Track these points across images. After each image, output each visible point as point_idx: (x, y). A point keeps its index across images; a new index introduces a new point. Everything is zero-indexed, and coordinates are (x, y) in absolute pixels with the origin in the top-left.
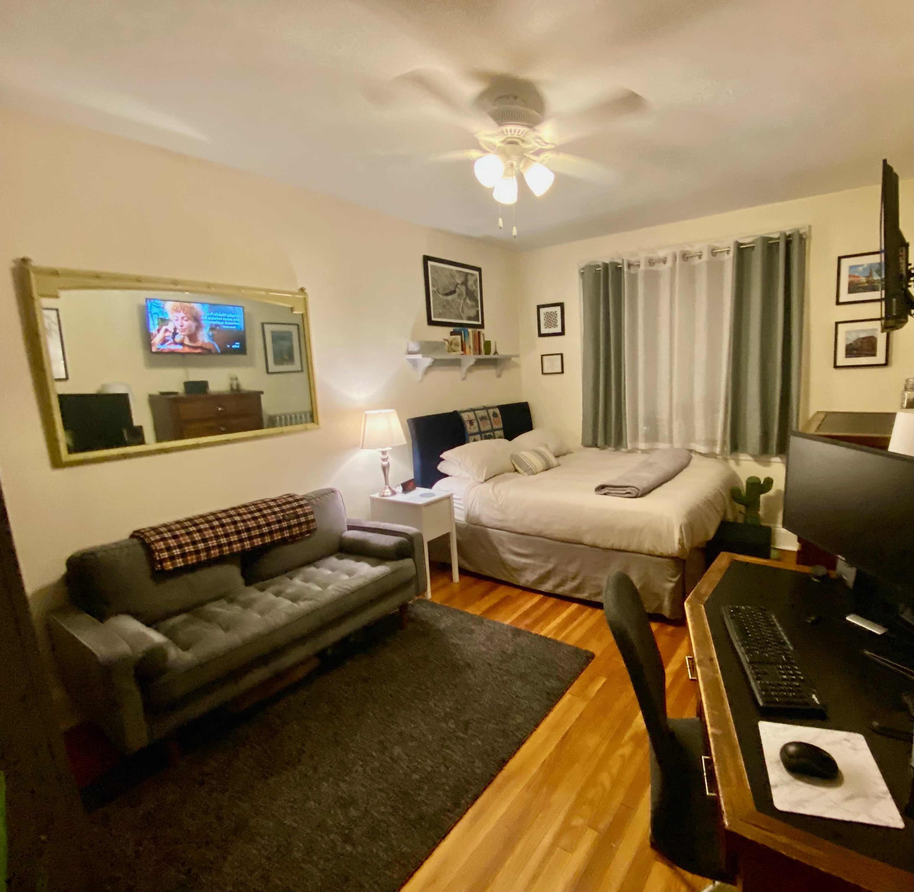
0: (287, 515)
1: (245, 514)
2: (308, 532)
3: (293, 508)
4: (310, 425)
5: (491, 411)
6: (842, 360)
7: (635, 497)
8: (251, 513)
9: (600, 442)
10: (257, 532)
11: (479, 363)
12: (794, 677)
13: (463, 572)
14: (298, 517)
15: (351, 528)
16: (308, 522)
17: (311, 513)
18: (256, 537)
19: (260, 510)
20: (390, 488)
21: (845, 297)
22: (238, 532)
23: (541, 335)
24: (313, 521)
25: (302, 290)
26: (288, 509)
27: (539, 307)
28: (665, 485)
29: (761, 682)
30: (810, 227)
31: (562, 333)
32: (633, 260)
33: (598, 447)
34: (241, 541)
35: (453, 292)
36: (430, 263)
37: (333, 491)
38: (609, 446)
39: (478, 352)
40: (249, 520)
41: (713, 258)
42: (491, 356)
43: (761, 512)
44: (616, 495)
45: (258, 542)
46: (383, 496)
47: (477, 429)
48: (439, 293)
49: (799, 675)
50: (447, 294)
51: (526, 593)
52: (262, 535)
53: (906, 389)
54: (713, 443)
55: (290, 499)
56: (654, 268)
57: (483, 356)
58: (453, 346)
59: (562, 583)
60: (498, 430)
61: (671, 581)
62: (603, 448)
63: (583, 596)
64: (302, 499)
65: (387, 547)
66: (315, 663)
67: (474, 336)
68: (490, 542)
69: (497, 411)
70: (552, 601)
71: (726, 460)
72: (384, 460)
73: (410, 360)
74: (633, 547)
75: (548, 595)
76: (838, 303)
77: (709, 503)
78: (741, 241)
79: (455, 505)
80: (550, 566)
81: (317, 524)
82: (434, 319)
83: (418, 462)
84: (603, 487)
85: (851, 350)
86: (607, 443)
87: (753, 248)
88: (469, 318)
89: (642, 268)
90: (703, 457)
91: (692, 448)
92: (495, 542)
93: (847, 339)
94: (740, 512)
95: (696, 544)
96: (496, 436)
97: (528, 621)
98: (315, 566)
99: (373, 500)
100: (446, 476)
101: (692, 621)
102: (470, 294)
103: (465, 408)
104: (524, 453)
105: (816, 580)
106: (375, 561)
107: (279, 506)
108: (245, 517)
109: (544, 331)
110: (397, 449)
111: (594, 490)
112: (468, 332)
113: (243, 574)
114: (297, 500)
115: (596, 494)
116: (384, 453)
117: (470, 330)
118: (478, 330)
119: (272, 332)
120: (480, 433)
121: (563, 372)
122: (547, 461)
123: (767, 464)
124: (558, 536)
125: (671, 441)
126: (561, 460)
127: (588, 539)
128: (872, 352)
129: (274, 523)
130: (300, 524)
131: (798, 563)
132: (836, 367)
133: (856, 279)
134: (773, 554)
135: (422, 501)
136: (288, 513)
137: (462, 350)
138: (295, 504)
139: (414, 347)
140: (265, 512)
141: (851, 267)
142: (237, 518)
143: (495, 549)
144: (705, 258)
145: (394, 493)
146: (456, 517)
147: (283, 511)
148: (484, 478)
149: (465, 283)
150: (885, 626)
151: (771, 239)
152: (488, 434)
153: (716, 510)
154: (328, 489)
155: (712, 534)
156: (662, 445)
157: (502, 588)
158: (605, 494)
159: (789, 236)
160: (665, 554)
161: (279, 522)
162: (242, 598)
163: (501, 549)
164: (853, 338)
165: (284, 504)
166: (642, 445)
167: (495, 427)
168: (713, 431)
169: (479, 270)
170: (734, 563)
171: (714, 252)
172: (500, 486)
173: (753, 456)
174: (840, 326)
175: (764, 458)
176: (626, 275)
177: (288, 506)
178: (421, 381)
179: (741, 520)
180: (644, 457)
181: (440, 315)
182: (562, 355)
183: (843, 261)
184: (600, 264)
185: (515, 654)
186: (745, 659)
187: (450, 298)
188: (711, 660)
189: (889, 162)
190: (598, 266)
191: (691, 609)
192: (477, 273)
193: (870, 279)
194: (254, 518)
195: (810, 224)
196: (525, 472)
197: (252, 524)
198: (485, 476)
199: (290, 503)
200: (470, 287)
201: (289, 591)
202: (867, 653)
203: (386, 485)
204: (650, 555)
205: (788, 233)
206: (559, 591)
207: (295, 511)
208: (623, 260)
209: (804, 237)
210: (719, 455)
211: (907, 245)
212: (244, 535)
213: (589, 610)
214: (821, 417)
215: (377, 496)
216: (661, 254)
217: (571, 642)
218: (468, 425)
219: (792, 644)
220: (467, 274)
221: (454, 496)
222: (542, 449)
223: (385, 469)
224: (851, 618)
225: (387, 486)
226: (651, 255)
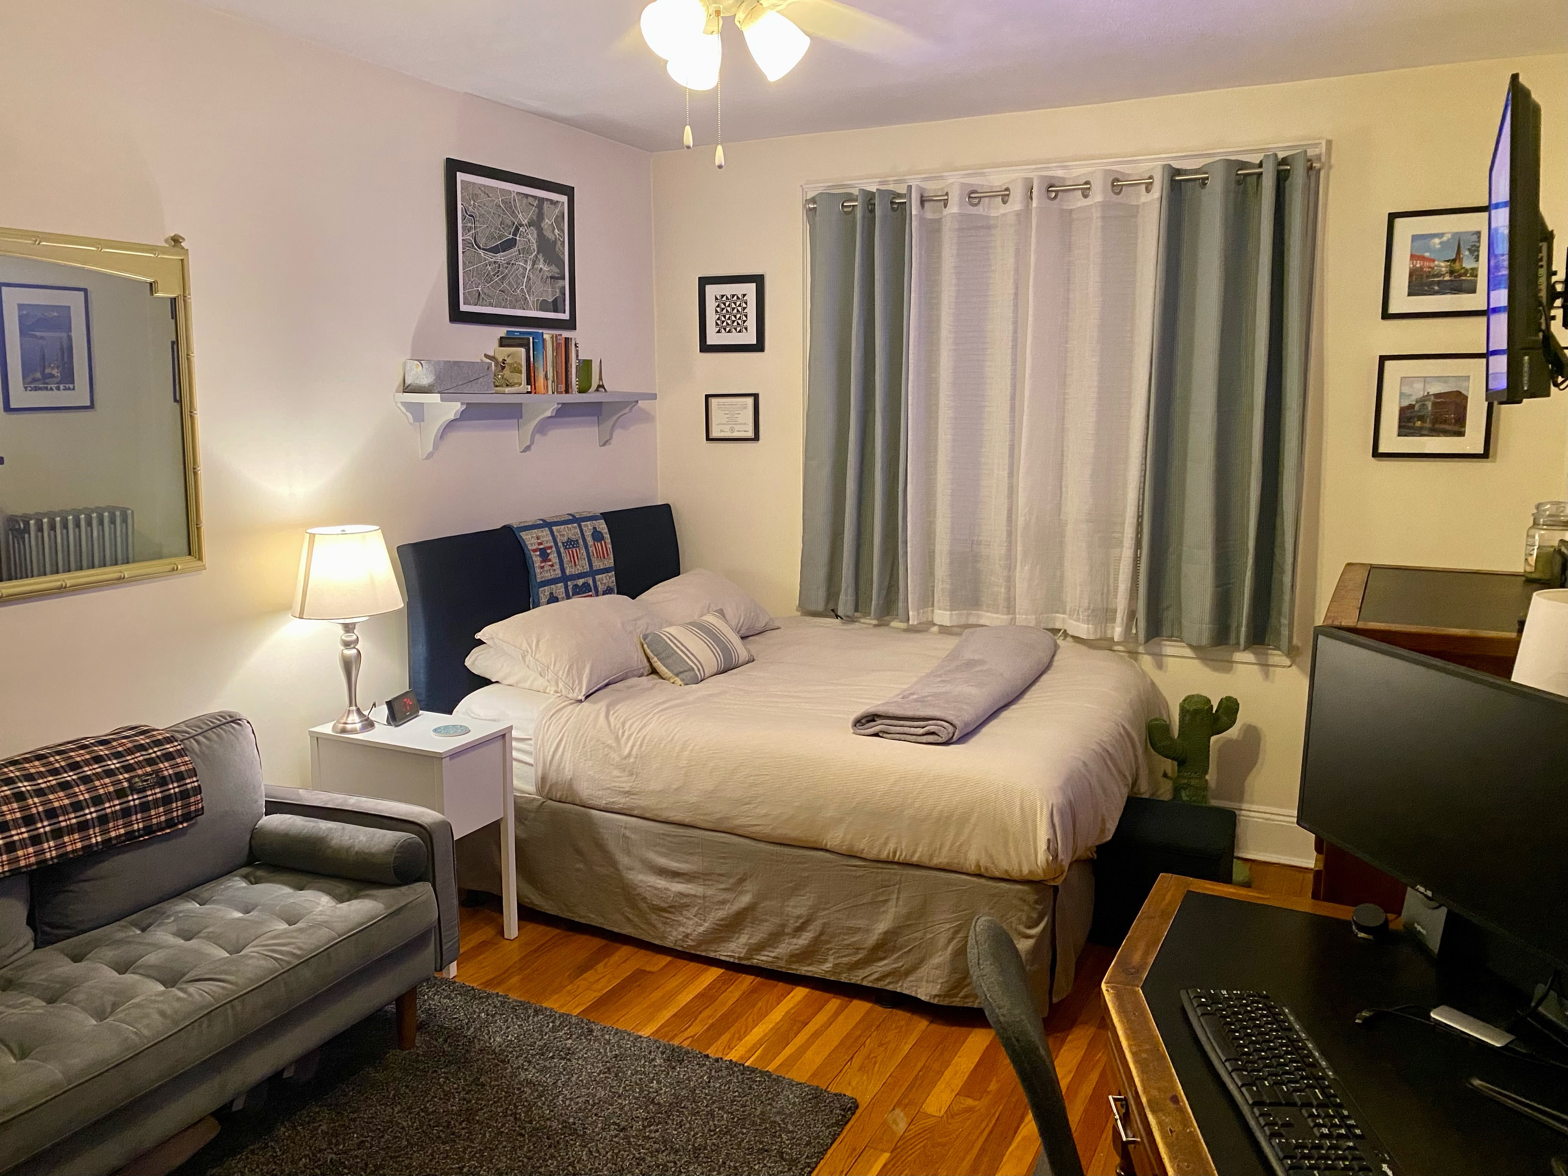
0: (139, 776)
1: (41, 775)
2: (187, 817)
3: (151, 762)
4: (185, 561)
5: (588, 527)
6: (1391, 442)
7: (946, 743)
8: (55, 772)
9: (845, 603)
10: (73, 819)
11: (565, 412)
12: (1343, 1131)
13: (526, 913)
14: (163, 782)
15: (274, 807)
16: (185, 795)
17: (193, 773)
18: (70, 830)
19: (74, 766)
20: (359, 711)
21: (1400, 302)
22: (29, 820)
23: (705, 348)
24: (198, 790)
25: (176, 240)
26: (140, 765)
27: (704, 282)
28: (1005, 714)
29: (1280, 1141)
30: (1329, 143)
31: (759, 347)
32: (932, 187)
33: (837, 616)
34: (36, 840)
35: (511, 244)
36: (460, 176)
37: (235, 720)
38: (867, 614)
39: (562, 387)
40: (52, 789)
41: (1115, 198)
42: (590, 397)
43: (1211, 777)
44: (902, 737)
45: (73, 843)
46: (344, 731)
47: (559, 572)
48: (479, 248)
49: (1353, 1126)
50: (495, 250)
51: (680, 962)
52: (83, 826)
53: (1536, 524)
54: (1108, 615)
55: (142, 740)
56: (980, 210)
57: (574, 397)
58: (507, 372)
59: (774, 938)
60: (606, 571)
61: (1028, 937)
62: (851, 620)
63: (822, 969)
64: (169, 740)
65: (373, 855)
66: (210, 1131)
67: (556, 348)
68: (600, 846)
69: (602, 526)
70: (747, 981)
71: (1133, 654)
72: (347, 644)
73: (408, 405)
74: (941, 859)
75: (735, 968)
76: (1386, 315)
77: (1106, 757)
78: (1176, 165)
79: (515, 754)
80: (745, 900)
81: (208, 799)
82: (463, 308)
83: (422, 649)
84: (872, 718)
85: (1409, 419)
86: (859, 605)
87: (1203, 182)
88: (543, 306)
89: (953, 208)
90: (1083, 648)
91: (1058, 625)
92: (612, 846)
93: (1402, 395)
94: (1165, 775)
95: (1080, 852)
96: (601, 588)
97: (697, 1029)
98: (194, 898)
99: (318, 739)
100: (485, 682)
101: (1121, 1021)
102: (547, 248)
103: (531, 518)
104: (672, 630)
105: (1361, 935)
106: (343, 888)
107: (118, 755)
108: (42, 783)
109: (713, 339)
110: (379, 620)
111: (850, 725)
112: (544, 340)
113: (31, 921)
114: (158, 743)
115: (854, 733)
116: (348, 628)
117: (547, 334)
118: (566, 334)
119: (21, 307)
120: (564, 578)
121: (756, 438)
122: (725, 650)
123: (1226, 666)
124: (765, 828)
125: (1010, 608)
126: (757, 645)
127: (835, 838)
128: (1458, 429)
129: (109, 797)
130: (167, 800)
131: (1315, 896)
132: (1376, 454)
133: (1427, 264)
134: (1239, 872)
135: (442, 745)
136: (140, 772)
137: (529, 382)
138: (155, 752)
139: (422, 375)
140: (88, 771)
141: (1415, 238)
142: (25, 786)
143: (610, 860)
144: (1097, 196)
145: (369, 724)
146: (516, 783)
147: (128, 768)
148: (583, 692)
149: (536, 223)
150: (1509, 1031)
151: (1244, 165)
152: (580, 582)
153: (1120, 772)
154: (222, 715)
155: (1112, 827)
156: (990, 618)
157: (625, 950)
158: (876, 735)
159: (1284, 161)
160: (1015, 874)
161: (120, 794)
162: (37, 977)
163: (624, 860)
164: (1417, 391)
165: (130, 751)
166: (942, 616)
167: (598, 564)
168: (1108, 592)
169: (568, 191)
170: (1190, 896)
171: (1117, 185)
172: (623, 710)
173: (1196, 648)
174: (1388, 364)
175: (1220, 652)
176: (914, 224)
177: (139, 757)
178: (430, 456)
179: (1165, 792)
180: (950, 643)
181: (478, 299)
182: (756, 396)
183: (1399, 222)
184: (855, 192)
185: (676, 1103)
186: (1242, 1098)
187: (501, 257)
188: (1175, 1099)
189: (1521, 79)
190: (850, 197)
191: (1119, 997)
192: (564, 199)
193: (1457, 266)
194: (65, 786)
195: (1330, 138)
196: (677, 675)
197: (59, 800)
198: (587, 687)
199: (141, 748)
200: (548, 234)
201: (152, 958)
202: (1477, 1082)
203: (351, 705)
204: (980, 876)
205: (1281, 155)
206: (763, 959)
207: (155, 767)
208: (910, 188)
209: (1316, 165)
210: (1118, 643)
211: (1549, 237)
212: (44, 827)
213: (835, 1003)
214: (1360, 576)
215: (327, 729)
216: (997, 180)
217: (801, 1074)
218: (537, 559)
219: (1332, 1065)
220: (542, 200)
221: (515, 733)
222: (711, 619)
223: (349, 667)
224: (1437, 1015)
225: (354, 708)
226: (975, 181)
